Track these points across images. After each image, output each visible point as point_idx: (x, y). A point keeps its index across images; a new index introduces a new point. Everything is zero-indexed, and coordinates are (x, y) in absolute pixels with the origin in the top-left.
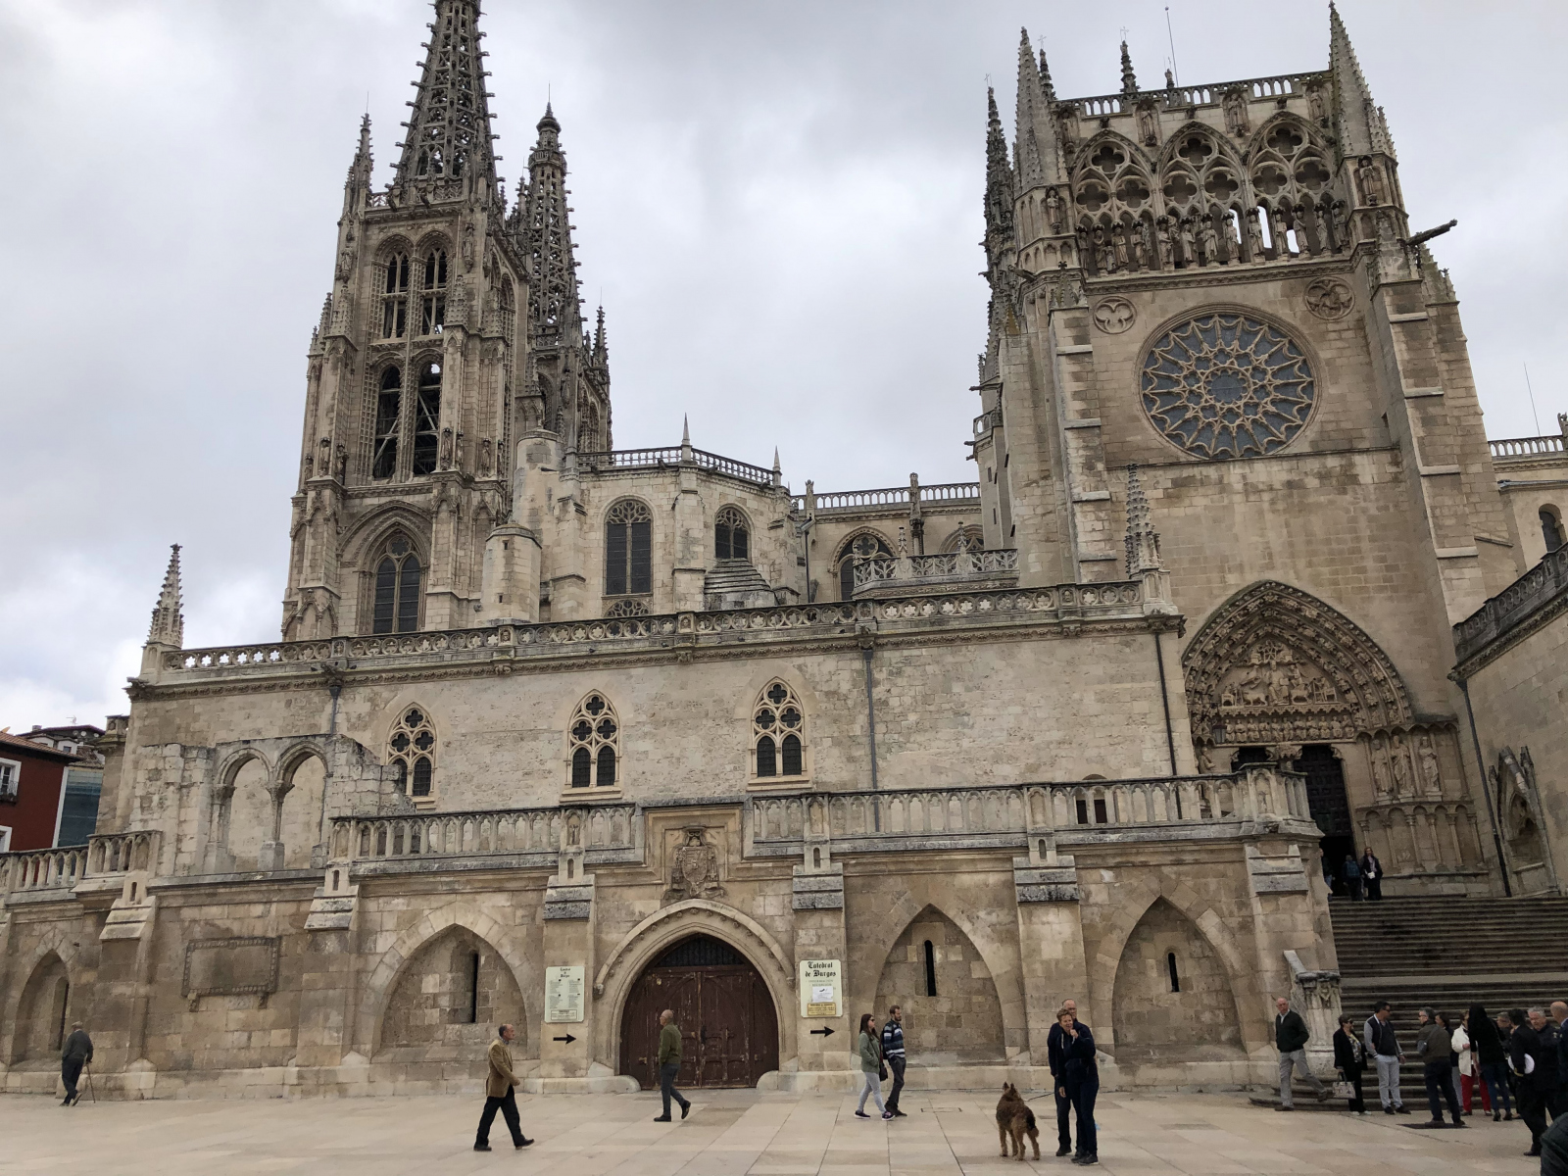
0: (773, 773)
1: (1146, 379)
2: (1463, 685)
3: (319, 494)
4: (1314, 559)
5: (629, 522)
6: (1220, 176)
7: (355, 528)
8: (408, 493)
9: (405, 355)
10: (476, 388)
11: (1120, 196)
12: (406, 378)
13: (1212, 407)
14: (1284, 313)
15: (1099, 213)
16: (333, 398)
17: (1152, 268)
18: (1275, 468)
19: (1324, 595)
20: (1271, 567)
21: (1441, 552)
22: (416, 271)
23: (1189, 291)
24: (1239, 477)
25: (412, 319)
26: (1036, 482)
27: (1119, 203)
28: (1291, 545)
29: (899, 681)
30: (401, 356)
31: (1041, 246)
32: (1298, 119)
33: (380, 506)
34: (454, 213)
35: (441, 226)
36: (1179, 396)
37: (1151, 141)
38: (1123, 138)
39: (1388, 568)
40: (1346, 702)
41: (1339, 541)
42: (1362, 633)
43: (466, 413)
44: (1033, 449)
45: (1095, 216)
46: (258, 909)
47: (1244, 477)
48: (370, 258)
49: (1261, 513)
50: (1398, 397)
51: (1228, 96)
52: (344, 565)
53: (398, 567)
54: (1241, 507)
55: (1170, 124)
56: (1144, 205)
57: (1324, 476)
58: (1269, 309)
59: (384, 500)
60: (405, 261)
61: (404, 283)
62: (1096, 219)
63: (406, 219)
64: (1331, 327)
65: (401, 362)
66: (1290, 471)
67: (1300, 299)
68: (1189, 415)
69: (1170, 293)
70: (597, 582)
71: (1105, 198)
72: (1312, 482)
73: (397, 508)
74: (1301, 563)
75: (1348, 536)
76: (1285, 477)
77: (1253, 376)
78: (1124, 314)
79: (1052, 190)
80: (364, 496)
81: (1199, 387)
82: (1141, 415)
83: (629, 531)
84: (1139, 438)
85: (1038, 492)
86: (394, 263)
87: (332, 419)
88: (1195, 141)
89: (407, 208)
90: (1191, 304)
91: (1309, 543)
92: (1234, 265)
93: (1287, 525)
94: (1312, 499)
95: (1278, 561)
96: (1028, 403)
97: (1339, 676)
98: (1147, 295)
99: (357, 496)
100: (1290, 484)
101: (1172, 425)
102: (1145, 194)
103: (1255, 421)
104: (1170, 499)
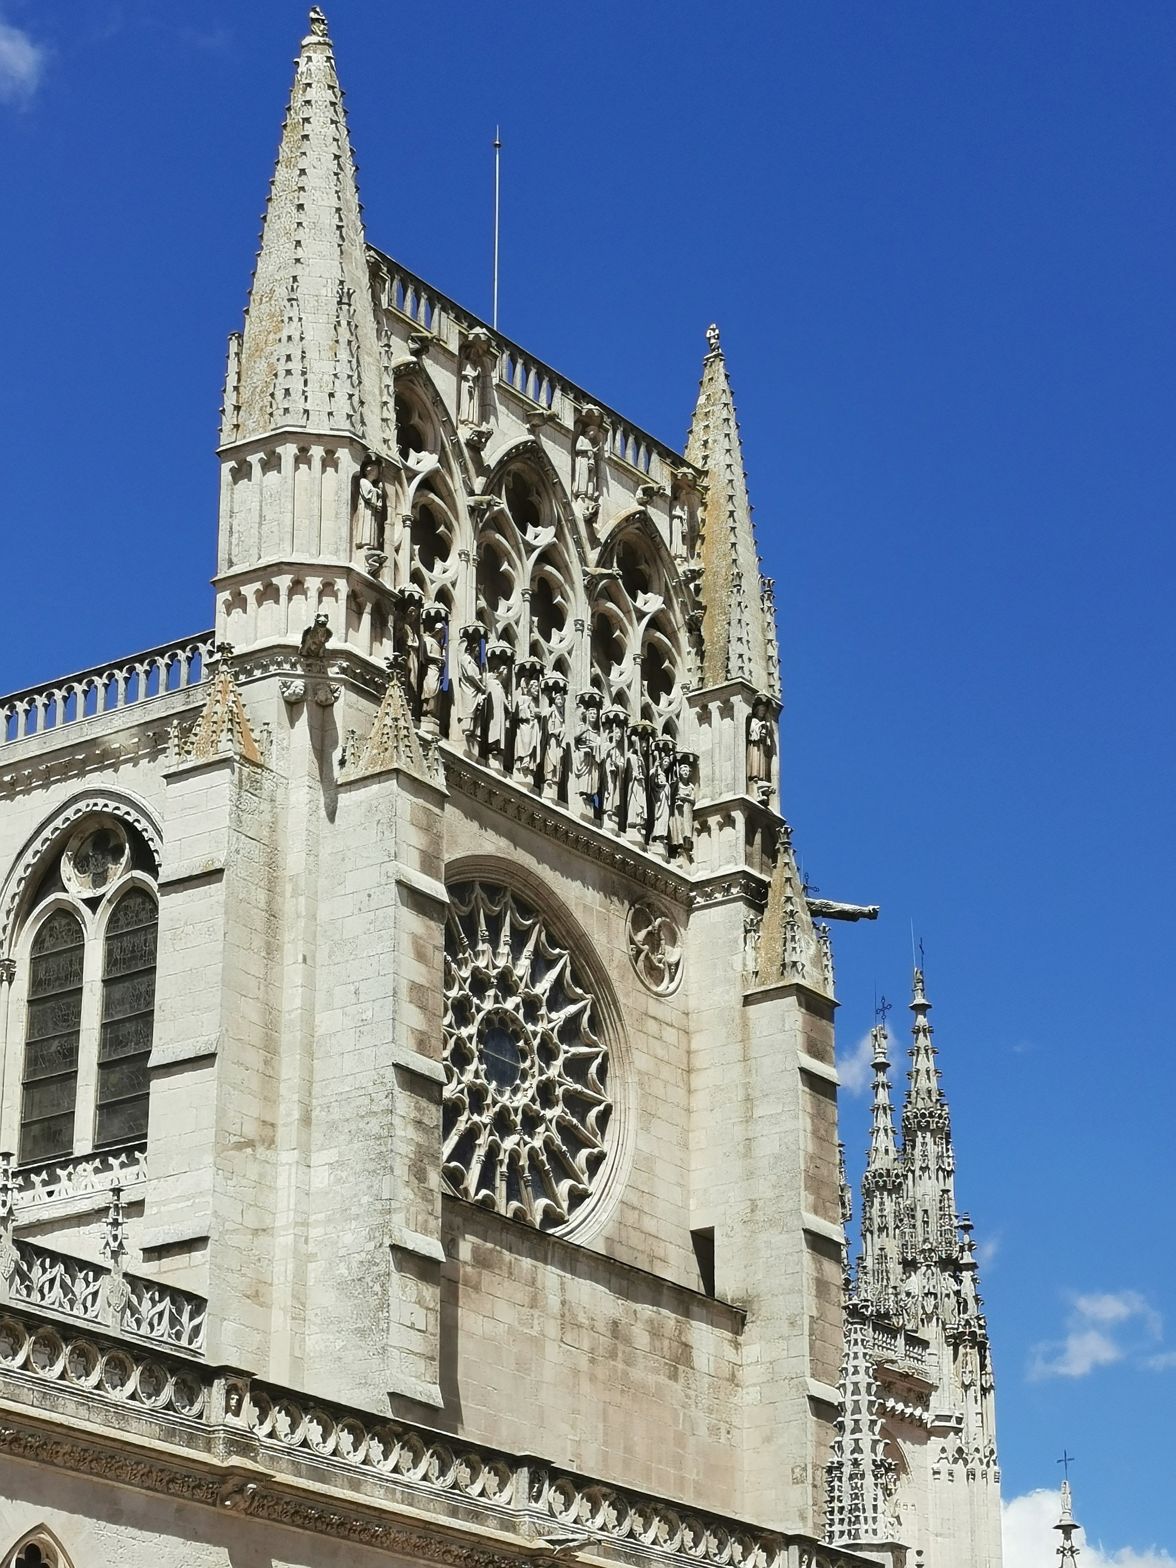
6: (549, 587)
13: (483, 1091)
14: (597, 937)
24: (556, 1288)
26: (251, 1144)
31: (342, 586)
32: (657, 541)
37: (476, 445)
38: (439, 401)
44: (254, 1058)
49: (576, 1372)
50: (791, 1221)
54: (553, 1352)
55: (505, 430)
56: (444, 574)
57: (655, 1332)
58: (581, 922)
64: (653, 1007)
67: (623, 925)
72: (641, 1338)
76: (610, 1314)
77: (540, 1052)
81: (471, 1035)
85: (253, 1171)
90: (488, 845)
94: (638, 1374)
96: (258, 942)
100: (614, 1327)
102: (446, 549)
103: (533, 1154)
104: (466, 1289)
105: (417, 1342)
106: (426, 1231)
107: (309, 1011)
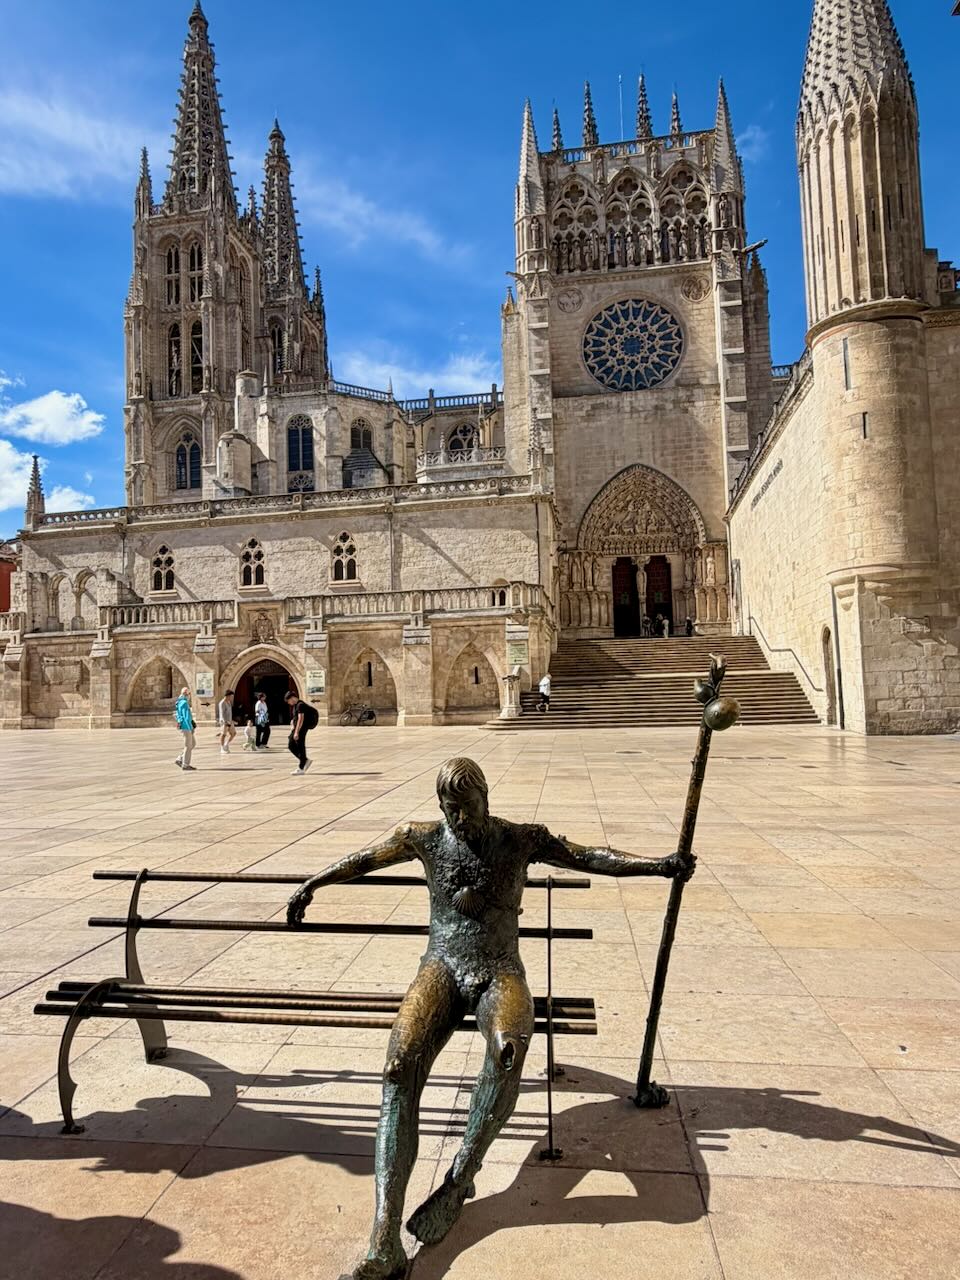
0: (342, 579)
1: (586, 343)
2: (729, 525)
3: (137, 407)
4: (665, 452)
5: (300, 428)
6: (641, 205)
7: (162, 426)
8: (189, 405)
9: (182, 317)
10: (224, 337)
11: (580, 220)
12: (185, 331)
13: (623, 359)
14: (668, 297)
15: (566, 232)
16: (140, 346)
17: (595, 268)
18: (649, 398)
19: (668, 472)
20: (640, 457)
21: (730, 448)
22: (184, 259)
23: (615, 284)
24: (628, 404)
25: (184, 292)
27: (579, 224)
28: (653, 443)
29: (406, 530)
31: (526, 257)
32: (691, 164)
33: (173, 412)
34: (204, 218)
35: (196, 228)
36: (603, 353)
37: (602, 183)
38: (584, 179)
40: (676, 532)
41: (680, 441)
42: (687, 494)
43: (218, 354)
44: (516, 385)
45: (564, 234)
47: (631, 402)
48: (155, 251)
49: (639, 424)
50: (721, 354)
51: (650, 148)
52: (156, 449)
53: (188, 450)
55: (612, 170)
56: (594, 226)
57: (676, 402)
58: (660, 296)
59: (175, 409)
60: (177, 253)
61: (177, 266)
62: (564, 236)
64: (695, 306)
65: (180, 321)
66: (657, 399)
67: (679, 288)
68: (609, 364)
69: (604, 284)
70: (284, 464)
71: (571, 220)
72: (670, 406)
73: (184, 414)
74: (657, 455)
75: (685, 438)
76: (654, 403)
77: (648, 339)
78: (576, 298)
79: (534, 219)
80: (162, 407)
81: (617, 347)
82: (581, 364)
83: (301, 433)
84: (578, 378)
86: (170, 254)
87: (140, 359)
88: (628, 181)
89: (175, 216)
90: (618, 293)
91: (663, 442)
93: (653, 432)
94: (668, 416)
95: (645, 453)
97: (674, 517)
98: (590, 287)
100: (656, 408)
101: (598, 372)
102: (595, 218)
103: (646, 368)
104: (589, 417)
105: (545, 440)
106: (545, 412)
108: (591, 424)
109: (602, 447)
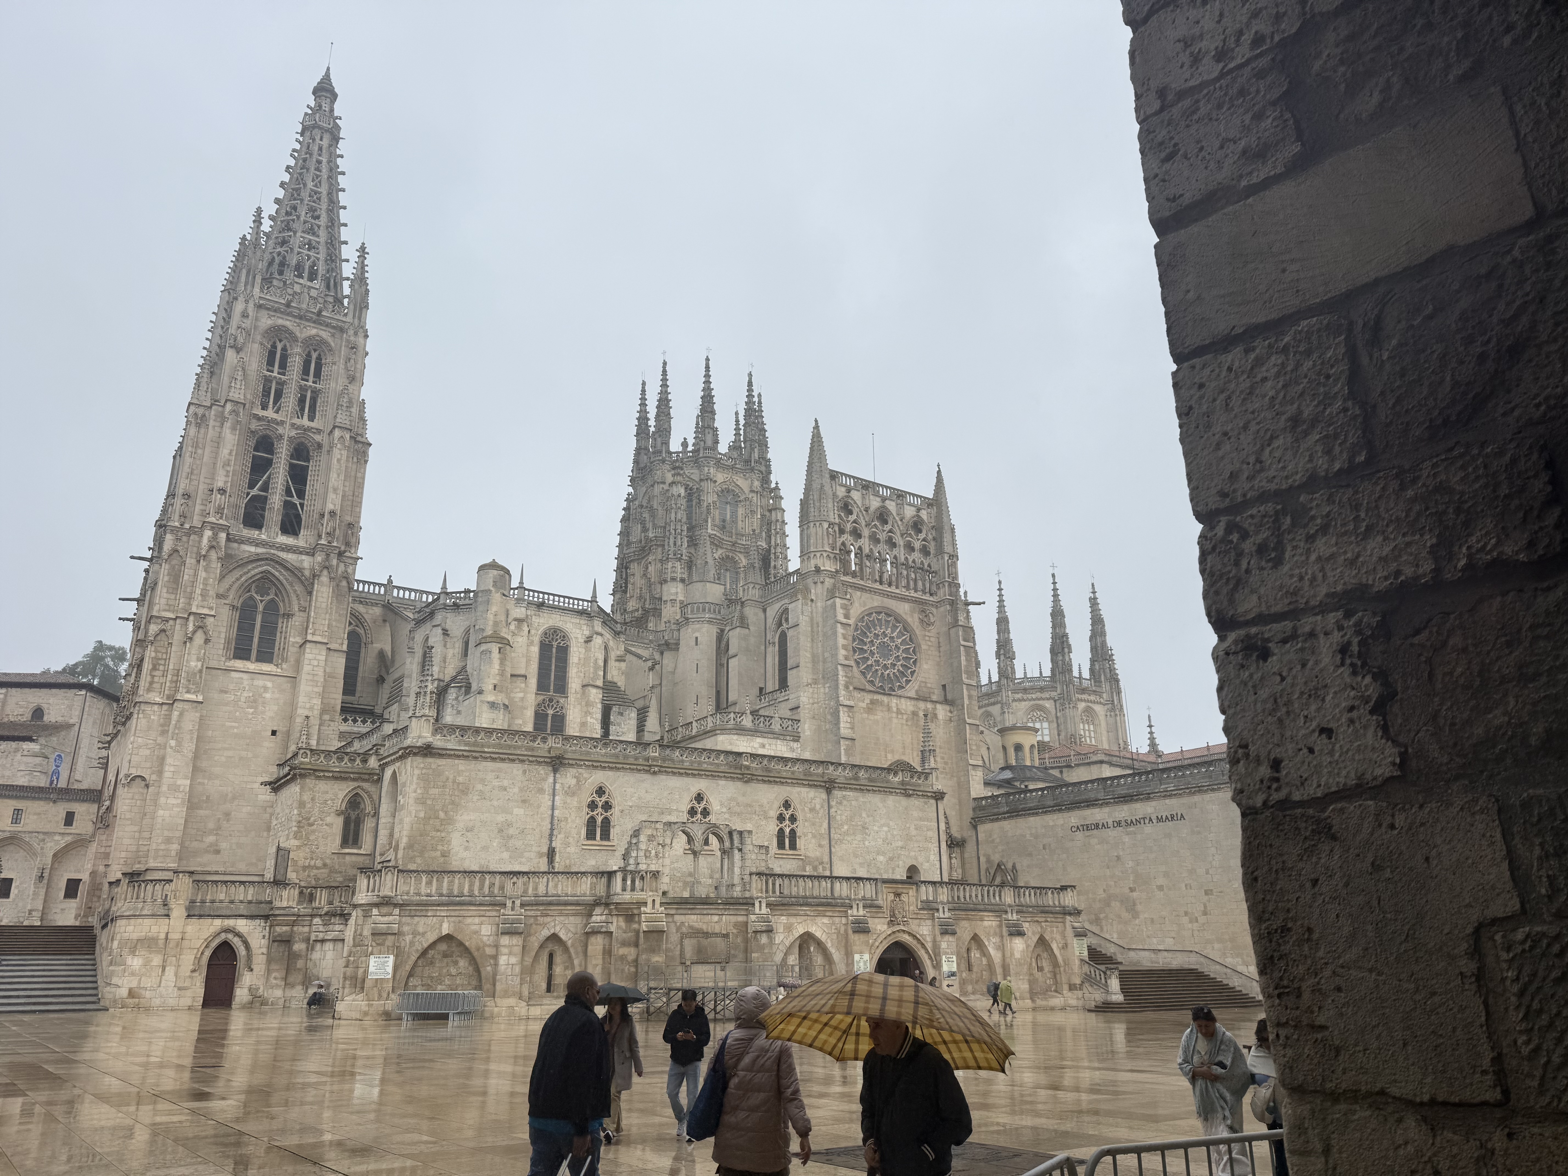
0: (784, 849)
1: (854, 639)
2: (975, 827)
3: (215, 534)
5: (555, 644)
6: (891, 538)
7: (231, 567)
8: (283, 550)
9: (287, 432)
11: (850, 533)
12: (282, 450)
13: (878, 661)
14: (909, 620)
16: (230, 454)
17: (862, 579)
18: (909, 704)
20: (904, 754)
21: (971, 762)
22: (296, 363)
23: (875, 597)
25: (288, 401)
27: (850, 538)
28: (912, 744)
29: (841, 807)
30: (281, 430)
31: (825, 554)
32: (922, 520)
33: (255, 554)
34: (342, 330)
35: (325, 335)
36: (866, 651)
37: (867, 509)
38: (855, 503)
39: (946, 763)
44: (810, 665)
46: (716, 918)
48: (258, 338)
49: (902, 725)
50: (961, 682)
51: (899, 496)
53: (261, 607)
54: (895, 721)
55: (875, 503)
56: (861, 542)
57: (925, 712)
58: (904, 616)
59: (260, 550)
60: (285, 350)
61: (283, 366)
63: (295, 317)
64: (928, 634)
65: (281, 437)
66: (914, 706)
67: (917, 615)
68: (869, 663)
69: (868, 595)
70: (533, 682)
72: (921, 714)
73: (271, 560)
74: (915, 755)
76: (912, 709)
77: (895, 649)
79: (831, 524)
80: (242, 542)
81: (874, 649)
83: (554, 650)
85: (811, 690)
86: (275, 348)
87: (228, 472)
88: (883, 516)
89: (299, 309)
90: (876, 604)
92: (893, 589)
93: (912, 734)
95: (906, 750)
98: (859, 593)
99: (236, 541)
100: (914, 713)
101: (863, 668)
102: (859, 536)
103: (894, 673)
104: (870, 710)
105: (848, 725)
106: (849, 700)
107: (823, 653)
108: (871, 717)
109: (878, 739)
